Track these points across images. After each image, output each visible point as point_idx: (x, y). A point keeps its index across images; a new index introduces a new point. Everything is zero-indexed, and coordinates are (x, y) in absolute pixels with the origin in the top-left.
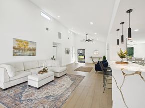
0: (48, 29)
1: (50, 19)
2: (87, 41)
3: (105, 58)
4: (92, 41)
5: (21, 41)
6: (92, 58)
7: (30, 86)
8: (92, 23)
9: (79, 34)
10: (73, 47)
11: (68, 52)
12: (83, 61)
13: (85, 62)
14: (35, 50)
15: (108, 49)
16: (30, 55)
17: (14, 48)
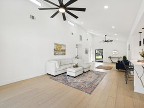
0: (72, 34)
1: (73, 25)
2: (106, 41)
3: (125, 58)
4: (111, 41)
5: (58, 45)
6: (111, 58)
7: (68, 76)
8: (113, 27)
9: (97, 35)
10: (91, 48)
11: (87, 52)
12: (101, 60)
13: (102, 62)
14: (65, 51)
15: (129, 50)
16: (62, 55)
17: (54, 50)
